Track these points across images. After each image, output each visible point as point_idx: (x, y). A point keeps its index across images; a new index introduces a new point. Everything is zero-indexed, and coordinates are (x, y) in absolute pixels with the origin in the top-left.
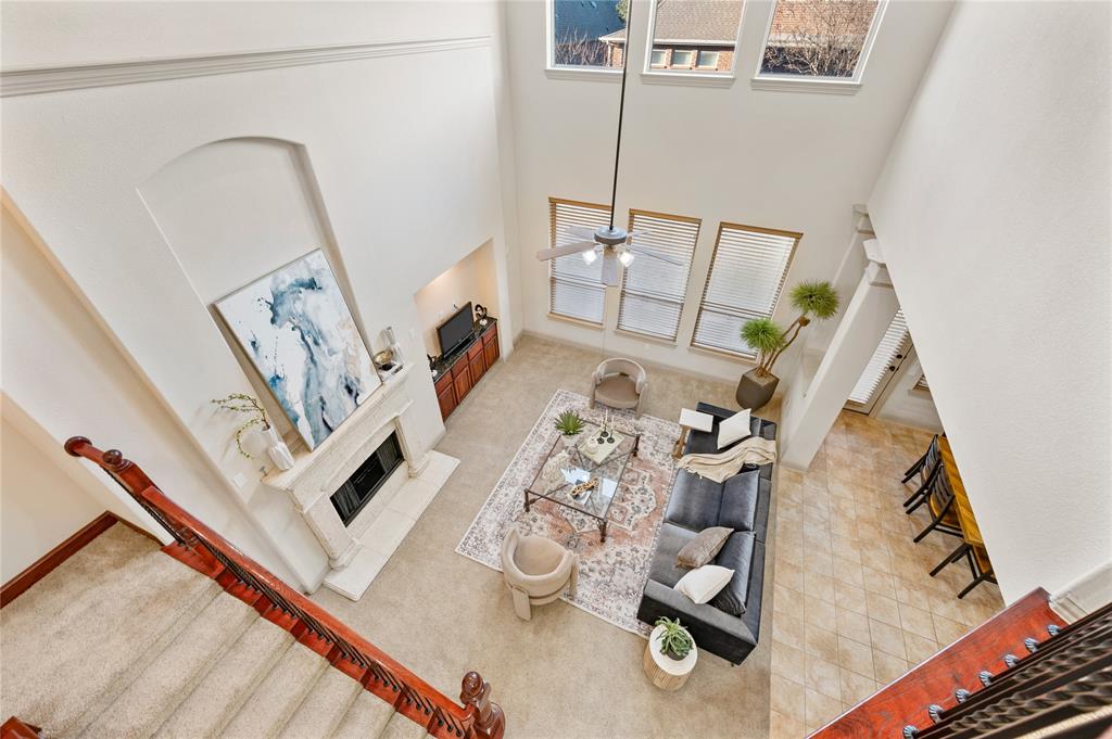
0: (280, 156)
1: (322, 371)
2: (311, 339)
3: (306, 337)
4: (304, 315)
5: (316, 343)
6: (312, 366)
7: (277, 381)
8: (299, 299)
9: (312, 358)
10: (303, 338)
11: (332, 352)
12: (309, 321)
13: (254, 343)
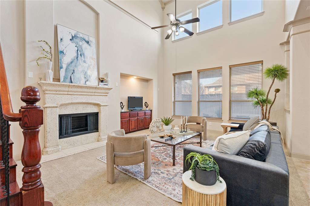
0: (93, 14)
1: (78, 63)
2: (80, 53)
3: (78, 52)
4: (81, 46)
5: (81, 55)
6: (76, 59)
7: (62, 53)
8: (82, 42)
9: (77, 58)
10: (77, 51)
11: (84, 62)
12: (82, 49)
13: (61, 39)
